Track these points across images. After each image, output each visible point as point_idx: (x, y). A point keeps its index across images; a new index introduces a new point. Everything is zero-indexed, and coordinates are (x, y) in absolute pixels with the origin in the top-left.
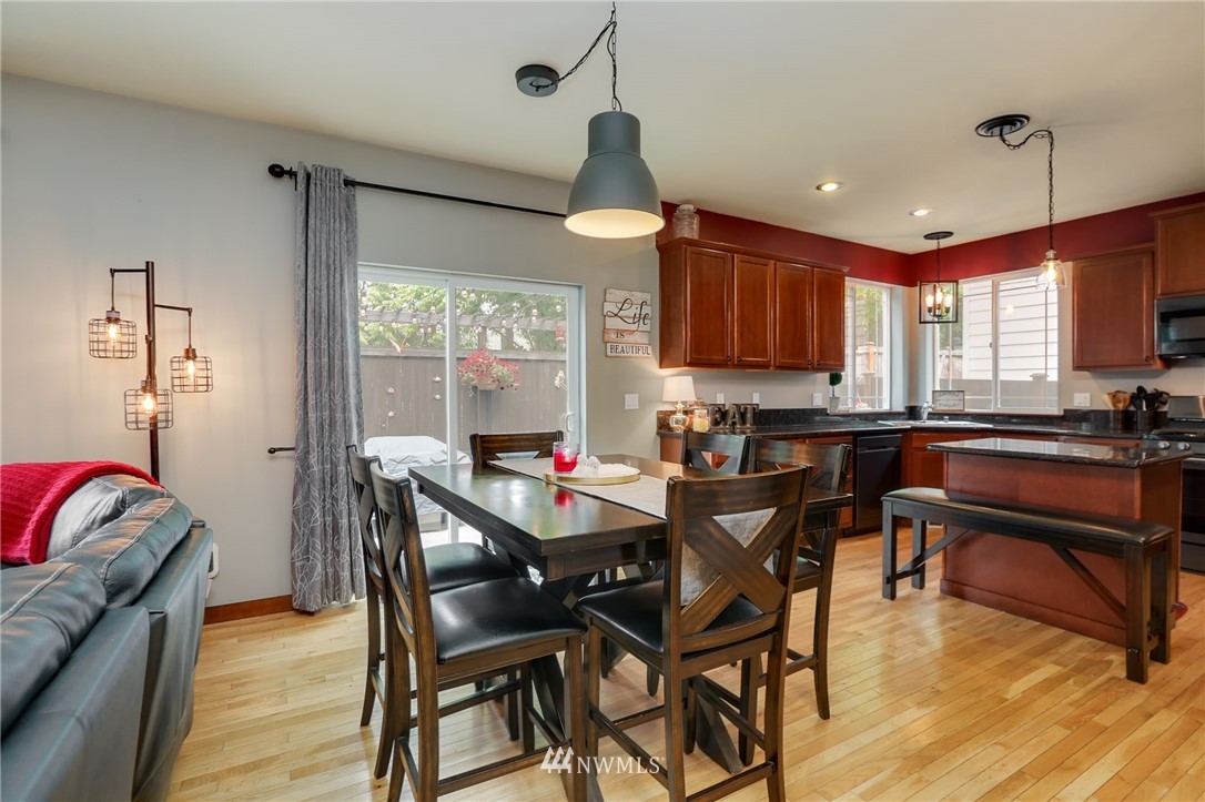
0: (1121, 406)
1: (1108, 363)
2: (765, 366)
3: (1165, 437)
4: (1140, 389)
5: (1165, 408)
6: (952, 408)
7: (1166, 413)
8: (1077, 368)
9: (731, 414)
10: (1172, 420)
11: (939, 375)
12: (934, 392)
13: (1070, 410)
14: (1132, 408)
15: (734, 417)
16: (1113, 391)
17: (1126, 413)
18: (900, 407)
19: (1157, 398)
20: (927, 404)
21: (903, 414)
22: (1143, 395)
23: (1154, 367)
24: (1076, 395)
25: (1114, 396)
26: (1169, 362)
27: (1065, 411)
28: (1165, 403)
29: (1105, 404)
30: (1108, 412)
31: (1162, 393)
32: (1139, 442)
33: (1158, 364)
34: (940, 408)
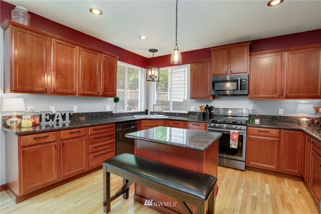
0: (202, 111)
1: (199, 97)
2: (73, 94)
3: (213, 122)
4: (207, 106)
5: (213, 112)
6: (159, 110)
7: (213, 113)
8: (191, 98)
9: (56, 116)
10: (215, 115)
11: (156, 99)
12: (153, 105)
13: (190, 112)
14: (205, 112)
15: (58, 117)
16: (200, 106)
17: (204, 113)
18: (143, 110)
19: (211, 109)
20: (151, 110)
21: (144, 112)
22: (208, 107)
23: (210, 99)
24: (191, 107)
25: (201, 108)
26: (214, 97)
27: (188, 112)
28: (213, 110)
29: (198, 110)
30: (199, 112)
31: (212, 107)
32: (206, 124)
33: (211, 98)
34: (156, 110)
